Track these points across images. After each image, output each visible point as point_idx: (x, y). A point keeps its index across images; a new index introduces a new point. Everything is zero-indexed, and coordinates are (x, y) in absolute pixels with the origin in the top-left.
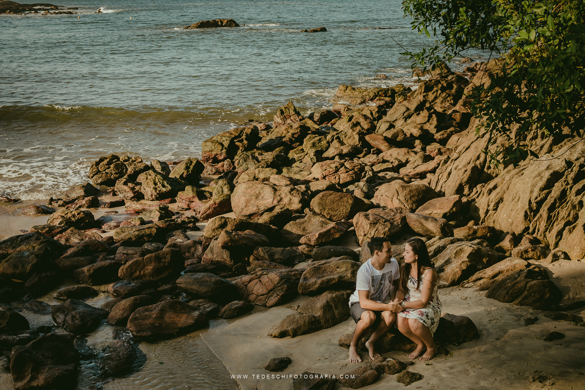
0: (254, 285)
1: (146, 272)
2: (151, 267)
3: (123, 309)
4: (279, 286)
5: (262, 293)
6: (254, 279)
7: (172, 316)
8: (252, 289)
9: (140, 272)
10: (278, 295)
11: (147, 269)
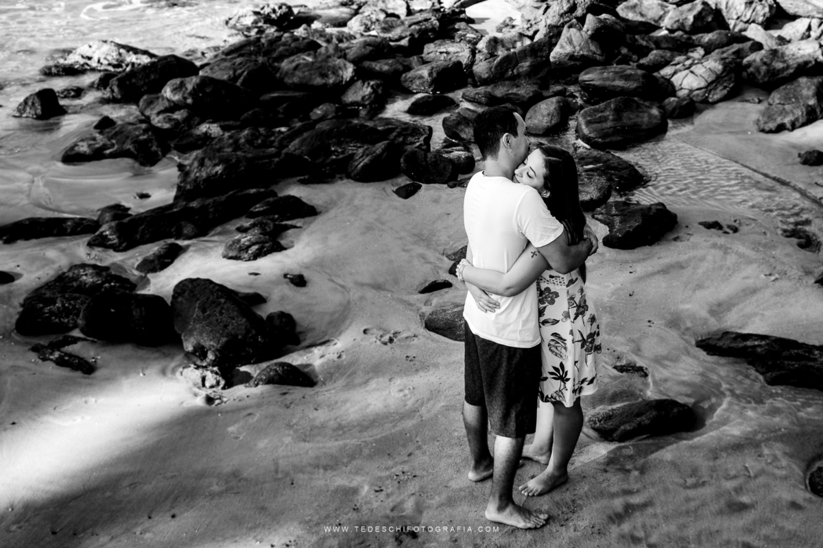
0: (681, 77)
1: (521, 70)
2: (528, 64)
3: (549, 115)
4: (725, 76)
5: (699, 87)
6: (680, 71)
7: (631, 116)
8: (679, 83)
9: (512, 71)
10: (725, 87)
11: (522, 67)
